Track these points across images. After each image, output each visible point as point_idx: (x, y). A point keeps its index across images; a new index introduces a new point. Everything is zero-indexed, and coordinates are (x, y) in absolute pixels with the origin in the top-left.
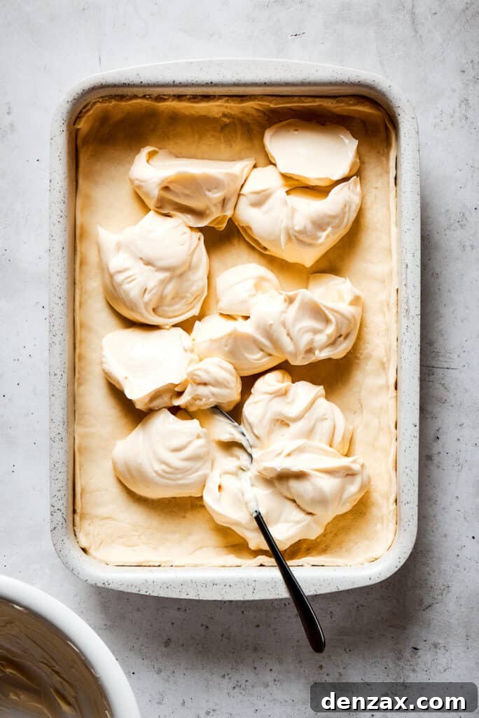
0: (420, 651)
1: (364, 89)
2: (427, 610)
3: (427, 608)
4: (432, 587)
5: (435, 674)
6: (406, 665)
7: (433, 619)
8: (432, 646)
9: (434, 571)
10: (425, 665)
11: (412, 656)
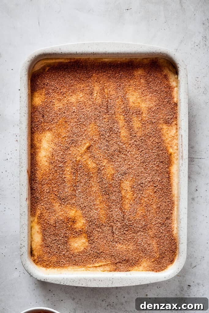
0: (191, 287)
3: (194, 267)
4: (196, 258)
7: (197, 272)
8: (197, 285)
9: (197, 251)
10: (194, 293)
11: (188, 289)
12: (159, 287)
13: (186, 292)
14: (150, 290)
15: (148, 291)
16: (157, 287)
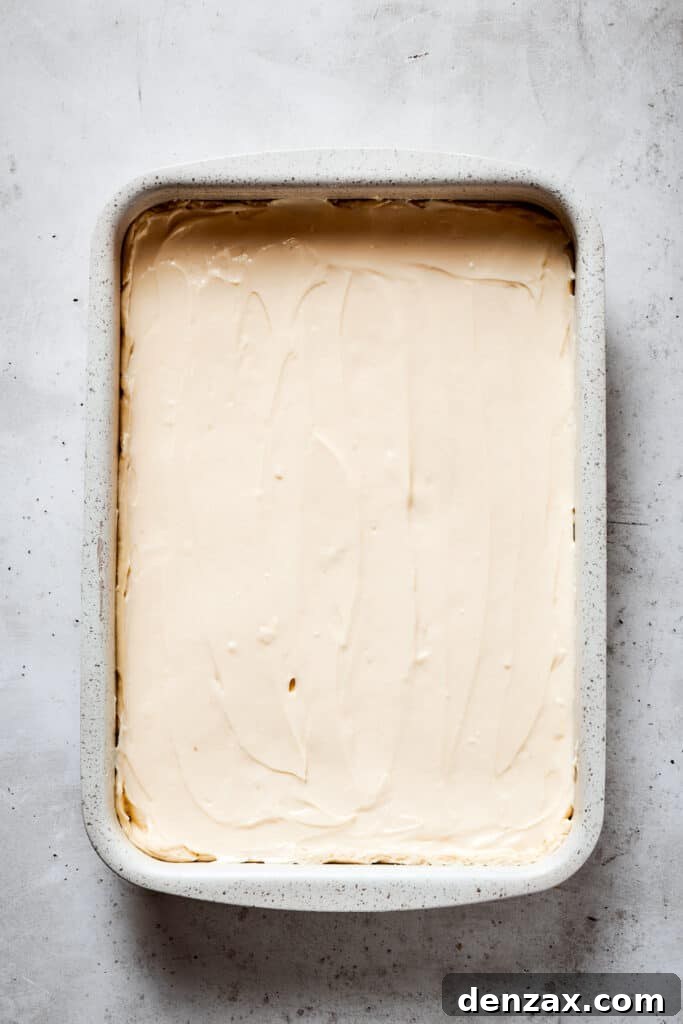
0: (599, 922)
1: (522, 189)
2: (608, 864)
3: (608, 861)
4: (614, 832)
5: (620, 955)
6: (579, 941)
7: (616, 877)
8: (616, 917)
9: (617, 810)
10: (605, 942)
11: (587, 930)
12: (497, 923)
13: (583, 940)
14: (471, 931)
15: (463, 933)
16: (493, 922)
